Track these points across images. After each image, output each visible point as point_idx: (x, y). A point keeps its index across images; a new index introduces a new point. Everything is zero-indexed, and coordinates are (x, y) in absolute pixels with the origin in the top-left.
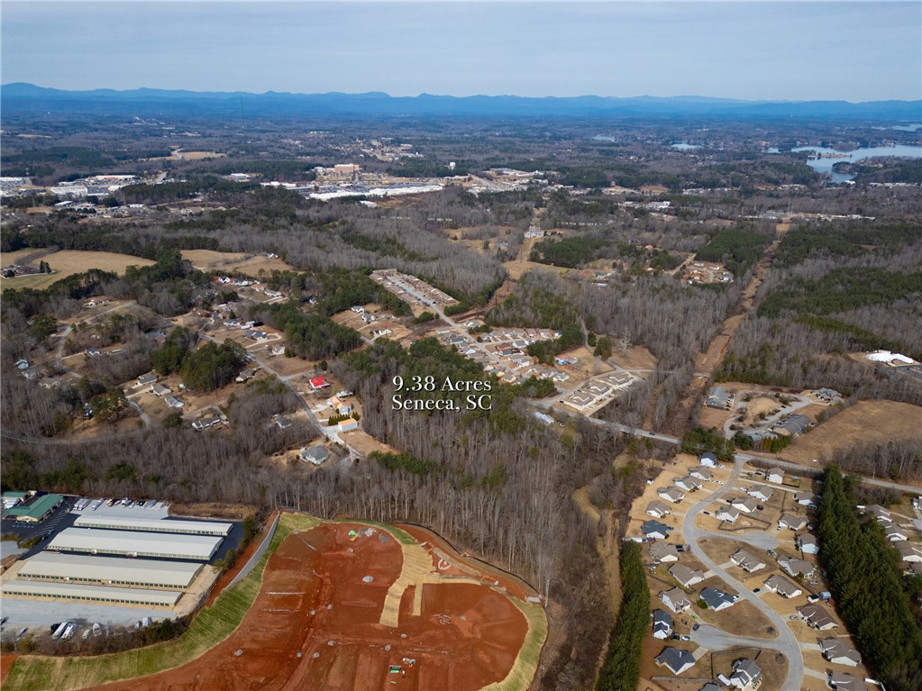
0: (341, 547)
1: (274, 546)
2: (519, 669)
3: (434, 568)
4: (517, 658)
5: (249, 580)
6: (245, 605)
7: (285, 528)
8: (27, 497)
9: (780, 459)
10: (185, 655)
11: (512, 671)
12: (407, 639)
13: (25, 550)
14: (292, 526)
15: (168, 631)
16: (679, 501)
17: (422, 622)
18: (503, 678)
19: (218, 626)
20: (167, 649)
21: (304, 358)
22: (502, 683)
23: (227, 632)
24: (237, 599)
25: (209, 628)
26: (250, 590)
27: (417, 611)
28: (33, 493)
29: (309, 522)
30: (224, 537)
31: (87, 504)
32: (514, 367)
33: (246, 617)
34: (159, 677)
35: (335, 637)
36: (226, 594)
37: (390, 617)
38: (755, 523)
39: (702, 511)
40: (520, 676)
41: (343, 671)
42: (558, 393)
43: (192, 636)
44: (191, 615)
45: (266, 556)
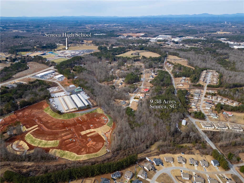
0: (98, 118)
1: (91, 112)
3: (105, 132)
4: (86, 154)
5: (80, 114)
6: (74, 117)
7: (97, 110)
8: (80, 88)
10: (59, 118)
11: (81, 155)
12: (80, 138)
13: (69, 95)
14: (98, 111)
15: (60, 113)
17: (87, 137)
18: (78, 155)
19: (66, 117)
20: (58, 115)
22: (77, 155)
23: (66, 118)
24: (74, 115)
25: (65, 116)
26: (77, 116)
28: (82, 88)
29: (101, 112)
30: (85, 106)
31: (83, 93)
33: (72, 119)
34: (53, 118)
35: (73, 129)
36: (73, 114)
37: (83, 133)
40: (82, 157)
41: (66, 134)
43: (62, 116)
44: (65, 113)
45: (88, 113)
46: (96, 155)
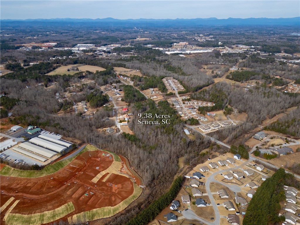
0: (98, 157)
1: (81, 153)
2: (121, 205)
3: (120, 170)
4: (122, 202)
5: (67, 160)
6: (62, 167)
7: (87, 149)
8: (34, 128)
9: (268, 162)
10: (39, 175)
11: (118, 205)
12: (96, 187)
13: (25, 141)
14: (89, 149)
15: (37, 168)
16: (215, 168)
17: (104, 184)
18: (114, 206)
19: (52, 170)
20: (36, 173)
21: (126, 102)
22: (112, 207)
23: (53, 172)
24: (61, 165)
25: (49, 170)
26: (66, 163)
27: (104, 180)
28: (36, 127)
29: (94, 149)
30: (67, 147)
31: (45, 132)
32: (190, 114)
33: (61, 170)
34: (30, 179)
35: (77, 181)
36: (58, 163)
37: (95, 180)
38: (238, 182)
39: (220, 173)
40: (120, 207)
41: (72, 191)
42: (199, 125)
43: (43, 171)
44: (46, 166)
45: (77, 155)
46: (134, 196)
